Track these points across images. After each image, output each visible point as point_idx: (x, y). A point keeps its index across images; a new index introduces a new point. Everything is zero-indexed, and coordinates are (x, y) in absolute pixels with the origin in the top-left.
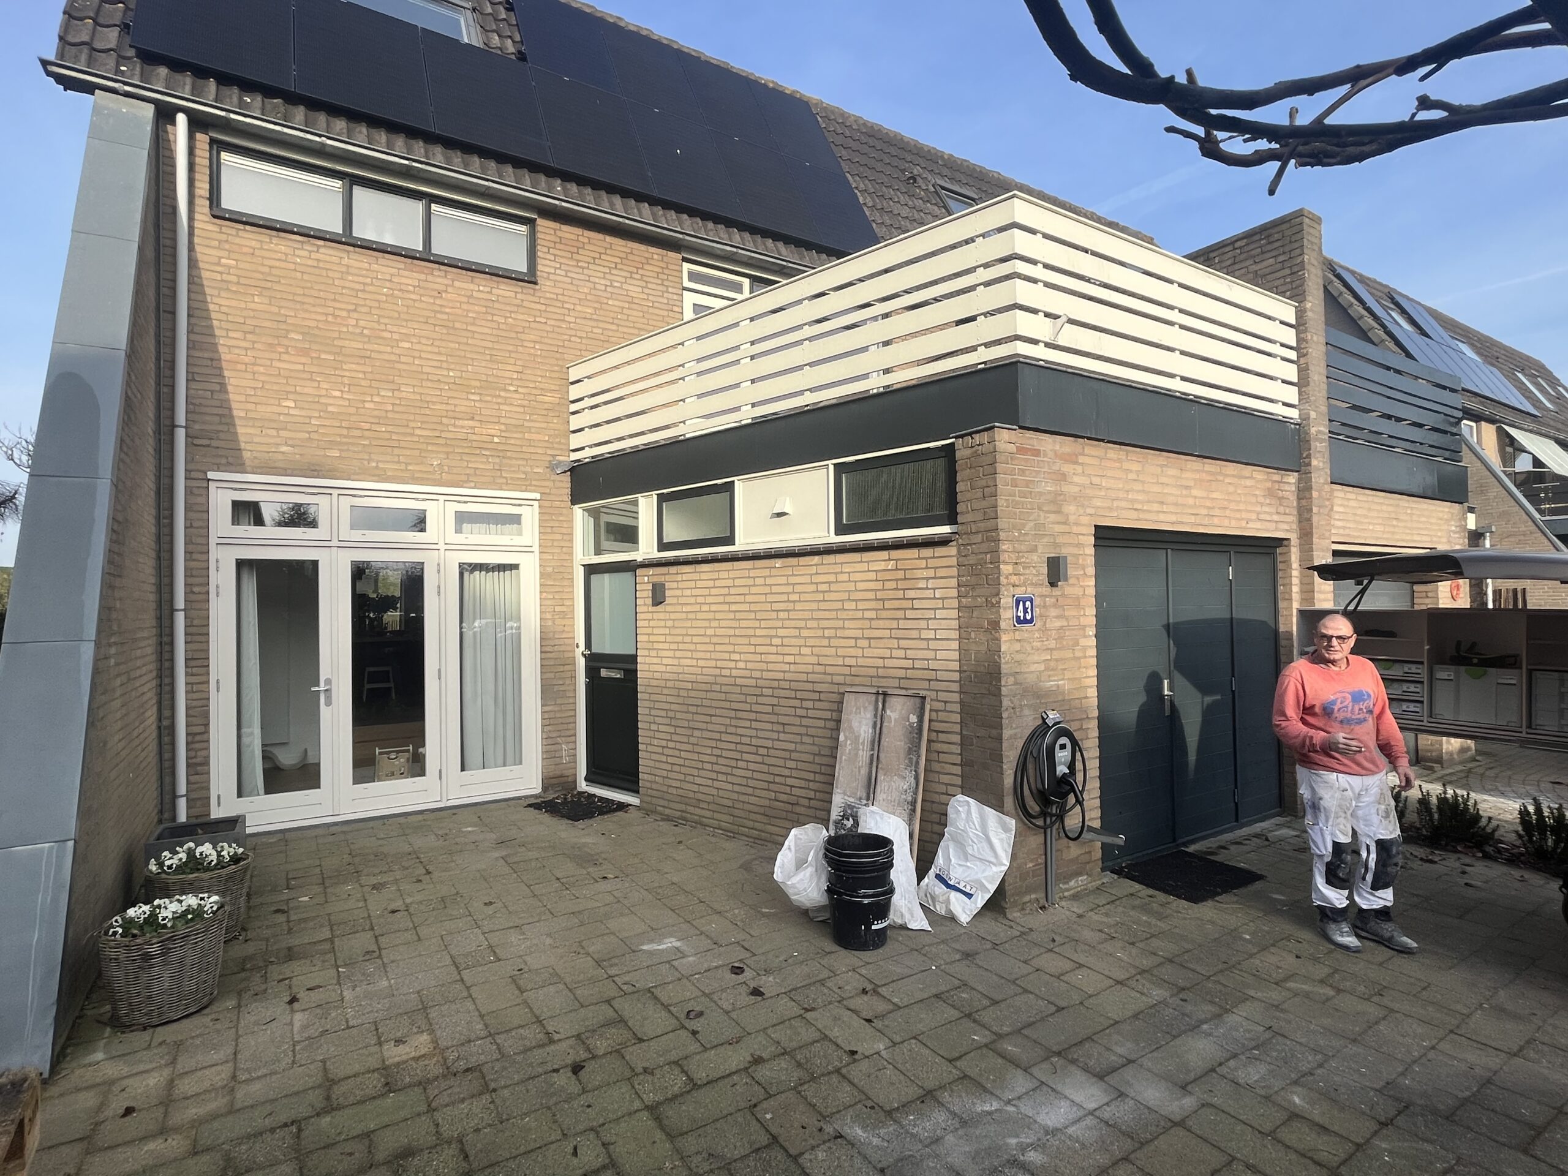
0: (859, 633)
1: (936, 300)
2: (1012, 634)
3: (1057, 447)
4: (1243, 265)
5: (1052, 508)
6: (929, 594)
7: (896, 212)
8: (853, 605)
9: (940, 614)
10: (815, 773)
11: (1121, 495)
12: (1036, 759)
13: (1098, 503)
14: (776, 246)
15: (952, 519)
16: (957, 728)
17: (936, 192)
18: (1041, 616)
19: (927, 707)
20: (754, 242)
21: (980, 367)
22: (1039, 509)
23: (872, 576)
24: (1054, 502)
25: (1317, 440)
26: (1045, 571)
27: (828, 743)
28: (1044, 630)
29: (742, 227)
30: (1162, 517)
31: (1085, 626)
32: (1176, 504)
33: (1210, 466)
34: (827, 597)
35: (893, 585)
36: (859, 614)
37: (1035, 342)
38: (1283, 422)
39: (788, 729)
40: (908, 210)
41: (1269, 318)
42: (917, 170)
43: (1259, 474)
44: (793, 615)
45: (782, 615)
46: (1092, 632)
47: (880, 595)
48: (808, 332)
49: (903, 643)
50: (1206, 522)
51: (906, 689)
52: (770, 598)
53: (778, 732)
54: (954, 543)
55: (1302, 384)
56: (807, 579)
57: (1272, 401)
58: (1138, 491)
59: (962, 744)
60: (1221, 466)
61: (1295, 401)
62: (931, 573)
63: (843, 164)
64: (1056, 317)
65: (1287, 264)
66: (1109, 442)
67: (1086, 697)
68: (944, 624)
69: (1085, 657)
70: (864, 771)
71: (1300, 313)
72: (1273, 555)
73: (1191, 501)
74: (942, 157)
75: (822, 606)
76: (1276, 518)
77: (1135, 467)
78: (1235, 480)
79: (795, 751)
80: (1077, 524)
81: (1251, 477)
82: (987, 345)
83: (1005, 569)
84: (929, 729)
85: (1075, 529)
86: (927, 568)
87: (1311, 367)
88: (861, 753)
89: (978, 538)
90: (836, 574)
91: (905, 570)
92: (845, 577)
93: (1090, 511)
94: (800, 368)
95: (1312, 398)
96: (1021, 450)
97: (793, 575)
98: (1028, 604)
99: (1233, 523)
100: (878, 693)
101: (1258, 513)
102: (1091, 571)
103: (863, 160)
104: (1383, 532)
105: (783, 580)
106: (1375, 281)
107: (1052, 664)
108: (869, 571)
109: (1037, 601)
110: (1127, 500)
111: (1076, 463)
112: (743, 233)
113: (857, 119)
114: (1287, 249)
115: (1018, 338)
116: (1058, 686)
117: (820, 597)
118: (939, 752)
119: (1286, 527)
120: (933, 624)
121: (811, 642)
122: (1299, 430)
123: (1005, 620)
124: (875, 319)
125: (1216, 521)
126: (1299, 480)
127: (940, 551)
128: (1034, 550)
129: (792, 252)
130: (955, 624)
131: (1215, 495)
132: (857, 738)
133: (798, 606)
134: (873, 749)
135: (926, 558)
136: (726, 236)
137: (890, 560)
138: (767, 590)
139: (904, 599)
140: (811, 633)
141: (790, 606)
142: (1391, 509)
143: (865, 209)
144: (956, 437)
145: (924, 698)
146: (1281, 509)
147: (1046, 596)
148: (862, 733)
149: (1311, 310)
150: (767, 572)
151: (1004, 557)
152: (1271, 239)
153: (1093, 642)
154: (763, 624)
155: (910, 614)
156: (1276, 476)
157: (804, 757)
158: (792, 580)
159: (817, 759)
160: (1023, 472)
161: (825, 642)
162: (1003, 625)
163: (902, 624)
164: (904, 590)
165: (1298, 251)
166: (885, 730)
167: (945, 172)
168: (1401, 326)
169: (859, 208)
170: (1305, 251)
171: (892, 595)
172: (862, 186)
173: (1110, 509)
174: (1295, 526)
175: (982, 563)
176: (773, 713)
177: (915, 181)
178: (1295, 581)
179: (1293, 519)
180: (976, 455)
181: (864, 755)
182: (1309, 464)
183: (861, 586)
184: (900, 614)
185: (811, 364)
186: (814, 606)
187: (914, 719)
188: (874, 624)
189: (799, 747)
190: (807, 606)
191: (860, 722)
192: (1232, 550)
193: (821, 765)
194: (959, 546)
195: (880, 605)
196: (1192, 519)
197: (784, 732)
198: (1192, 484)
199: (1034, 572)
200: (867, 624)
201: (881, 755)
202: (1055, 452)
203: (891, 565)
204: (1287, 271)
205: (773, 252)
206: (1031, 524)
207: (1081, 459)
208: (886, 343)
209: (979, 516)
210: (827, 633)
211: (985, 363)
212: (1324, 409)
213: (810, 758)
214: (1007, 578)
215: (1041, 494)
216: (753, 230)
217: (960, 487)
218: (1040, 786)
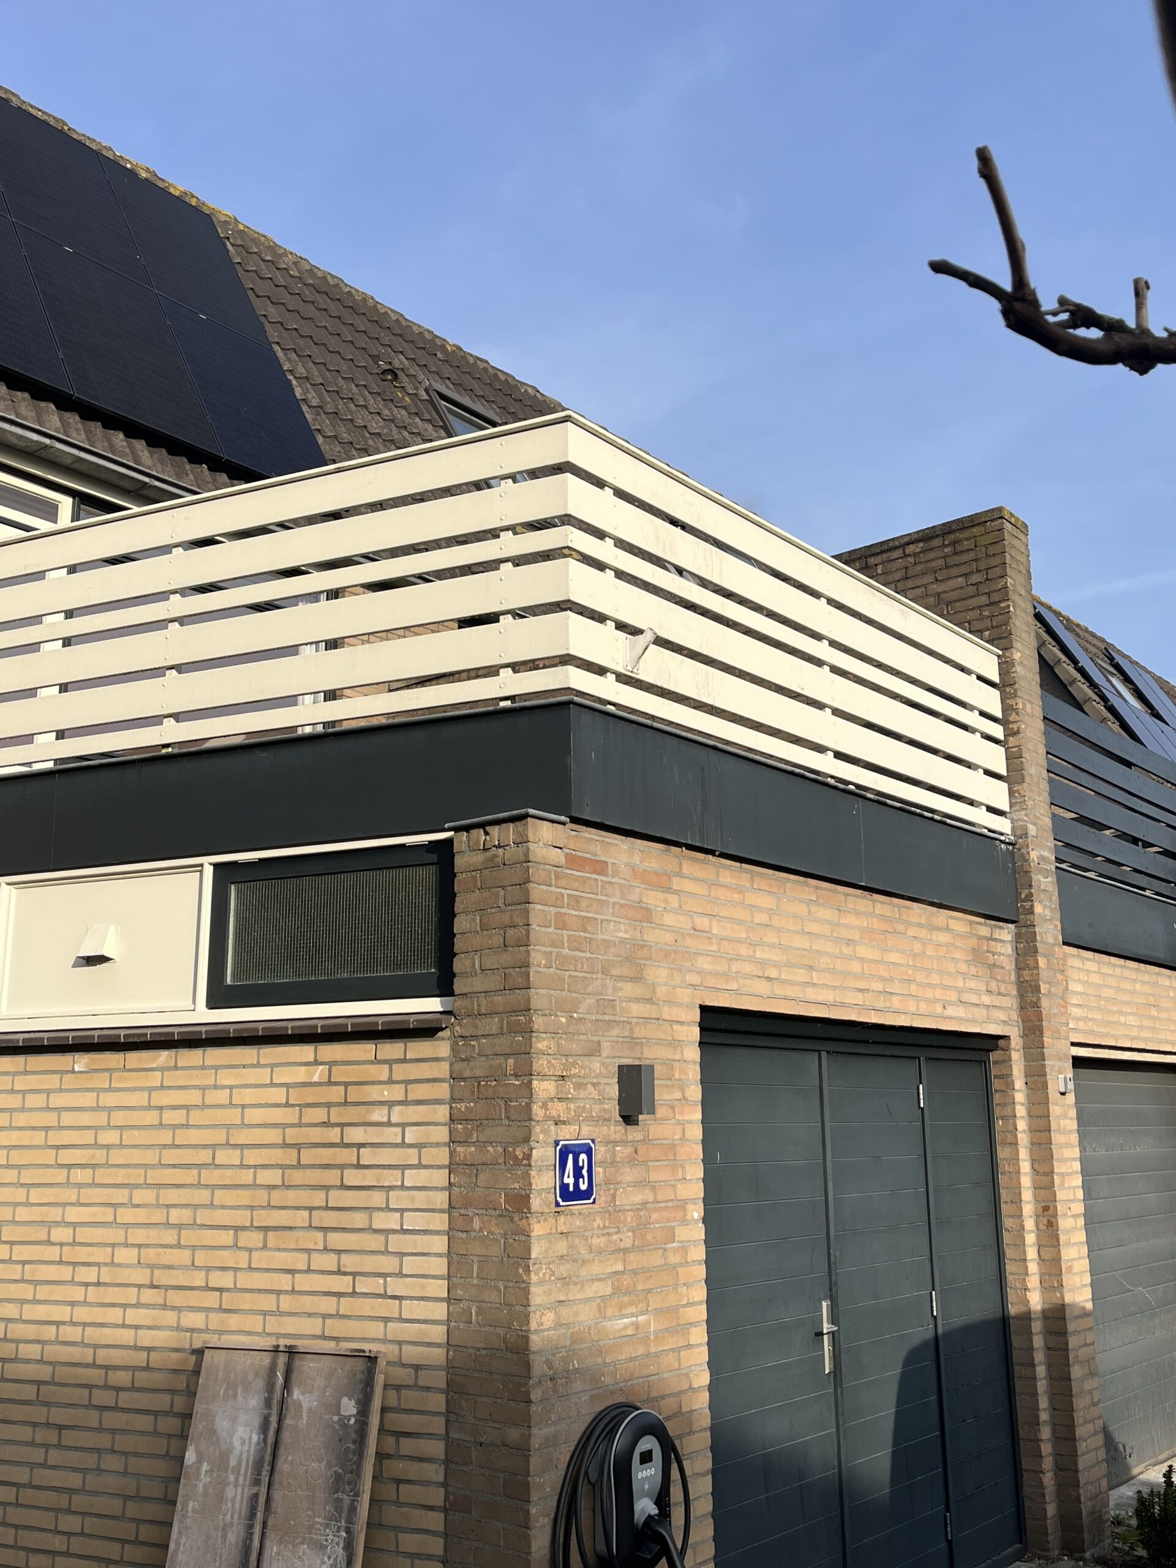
0: (242, 1218)
1: (423, 578)
2: (552, 1220)
3: (636, 859)
4: (919, 581)
5: (626, 971)
6: (392, 1135)
7: (360, 422)
8: (234, 1157)
9: (412, 1178)
10: (123, 1541)
11: (744, 951)
12: (595, 1487)
13: (705, 964)
14: (130, 445)
15: (444, 987)
16: (438, 1425)
17: (431, 402)
18: (607, 1182)
19: (379, 1380)
20: (88, 432)
21: (503, 704)
22: (605, 971)
23: (279, 1095)
24: (629, 960)
25: (1040, 871)
26: (614, 1091)
27: (161, 1468)
28: (613, 1213)
29: (65, 403)
30: (811, 994)
31: (685, 1201)
32: (832, 971)
33: (883, 906)
34: (182, 1137)
35: (320, 1115)
36: (247, 1177)
37: (601, 671)
38: (989, 838)
39: (69, 1437)
40: (381, 423)
41: (962, 669)
42: (399, 361)
43: (959, 922)
44: (102, 1176)
45: (79, 1175)
46: (697, 1212)
47: (292, 1135)
48: (179, 606)
49: (337, 1240)
50: (880, 1004)
51: (337, 1339)
52: (55, 1138)
53: (47, 1446)
54: (446, 1033)
55: (1013, 777)
56: (141, 1099)
57: (971, 803)
58: (772, 946)
59: (447, 1461)
60: (900, 907)
61: (1004, 805)
62: (396, 1093)
63: (268, 327)
64: (635, 631)
65: (984, 589)
66: (723, 855)
67: (689, 1346)
68: (420, 1199)
69: (687, 1264)
70: (234, 1537)
71: (1005, 666)
72: (984, 1063)
73: (855, 967)
74: (443, 347)
75: (170, 1156)
76: (986, 999)
77: (766, 901)
78: (923, 933)
79: (82, 1491)
80: (669, 1002)
81: (947, 929)
82: (516, 667)
83: (543, 1088)
84: (381, 1430)
85: (666, 1013)
86: (390, 1081)
87: (1026, 754)
88: (230, 1492)
89: (492, 1025)
90: (203, 1088)
91: (346, 1085)
92: (222, 1097)
93: (694, 979)
94: (157, 672)
95: (1030, 803)
96: (574, 861)
97: (110, 1089)
98: (583, 1157)
99: (923, 1007)
100: (276, 1350)
101: (960, 991)
102: (695, 1092)
103: (307, 329)
104: (1141, 1028)
105: (89, 1100)
106: (1086, 630)
107: (626, 1281)
108: (272, 1085)
109: (599, 1152)
110: (752, 959)
111: (668, 890)
112: (67, 415)
113: (298, 261)
114: (982, 565)
115: (566, 660)
116: (637, 1326)
117: (166, 1137)
118: (399, 1482)
119: (1002, 1016)
120: (397, 1199)
121: (138, 1236)
122: (1013, 852)
123: (540, 1192)
124: (312, 597)
125: (896, 1002)
126: (1018, 937)
127: (418, 1048)
128: (594, 1051)
129: (161, 462)
130: (441, 1199)
131: (894, 957)
132: (224, 1456)
133: (116, 1157)
134: (256, 1482)
135: (390, 1062)
136: (31, 414)
137: (316, 1063)
138: (50, 1119)
139: (344, 1145)
140: (141, 1216)
141: (99, 1156)
142: (1147, 989)
143: (305, 408)
144: (456, 829)
145: (372, 1360)
146: (993, 985)
147: (615, 1143)
148: (237, 1443)
149: (1021, 663)
150: (53, 1082)
151: (540, 1064)
152: (959, 548)
153: (699, 1232)
154: (35, 1196)
155: (353, 1177)
156: (984, 928)
157: (102, 1504)
158: (108, 1100)
159: (132, 1509)
160: (576, 902)
161: (170, 1237)
162: (536, 1203)
163: (337, 1198)
164: (342, 1125)
165: (998, 571)
166: (286, 1437)
167: (447, 371)
168: (1125, 700)
169: (294, 405)
170: (1008, 570)
171: (317, 1135)
172: (301, 370)
173: (726, 976)
174: (1015, 1015)
175: (498, 1075)
176: (39, 1402)
177: (396, 377)
178: (1021, 1111)
179: (1011, 1002)
180: (492, 865)
181: (237, 1495)
182: (1031, 911)
183: (255, 1116)
184: (331, 1177)
185: (180, 668)
186: (151, 1157)
187: (349, 1407)
188: (277, 1197)
189: (93, 1481)
190: (135, 1156)
191: (234, 1419)
192: (923, 1054)
193: (139, 1521)
194: (455, 1039)
195: (290, 1157)
196: (859, 998)
197: (59, 1446)
198: (855, 935)
199: (595, 1094)
200: (262, 1197)
201: (277, 1495)
202: (633, 867)
203: (318, 1074)
204: (984, 600)
205: (124, 456)
206: (591, 1001)
207: (677, 883)
208: (333, 644)
209: (492, 982)
210: (175, 1216)
211: (512, 698)
212: (1047, 822)
213: (114, 1506)
214: (545, 1106)
215: (608, 944)
216: (88, 413)
217: (461, 924)
218: (601, 1547)
